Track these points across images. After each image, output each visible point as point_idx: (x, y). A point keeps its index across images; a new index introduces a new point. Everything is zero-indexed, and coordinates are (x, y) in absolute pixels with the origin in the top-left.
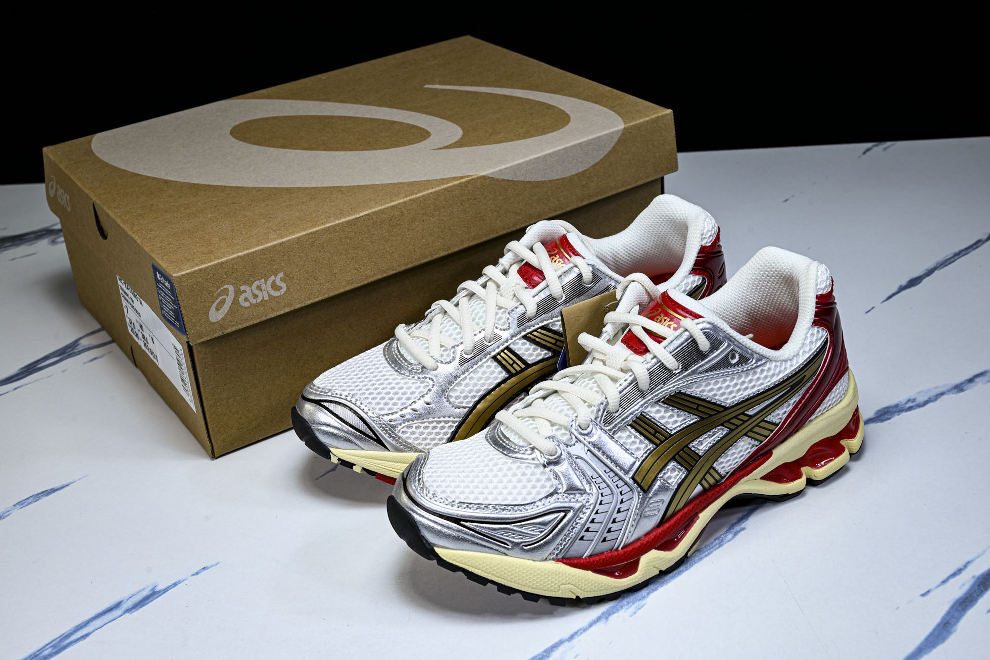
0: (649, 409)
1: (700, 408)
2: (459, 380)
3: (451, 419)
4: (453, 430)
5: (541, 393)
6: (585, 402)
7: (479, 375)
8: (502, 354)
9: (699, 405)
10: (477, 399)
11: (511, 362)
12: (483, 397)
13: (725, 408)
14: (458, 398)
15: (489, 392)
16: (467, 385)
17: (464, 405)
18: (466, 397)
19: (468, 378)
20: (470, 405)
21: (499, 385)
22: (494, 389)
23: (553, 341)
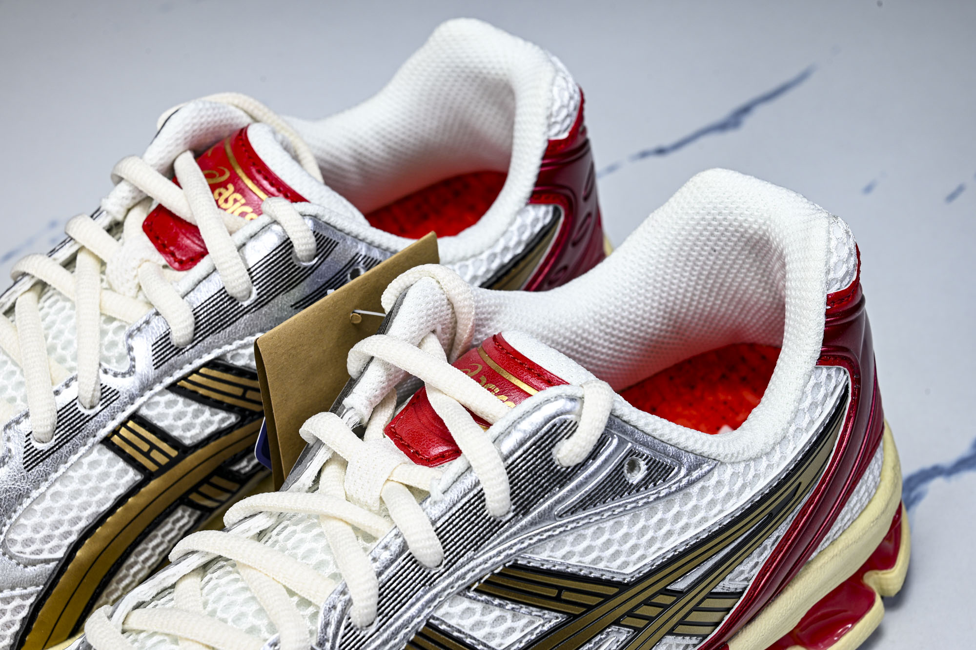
0: (445, 608)
1: (565, 596)
2: (27, 502)
3: (18, 591)
4: (24, 613)
5: (195, 561)
6: (291, 593)
7: (73, 486)
8: (123, 432)
9: (561, 589)
10: (74, 538)
11: (145, 447)
12: (87, 533)
13: (623, 587)
14: (27, 542)
15: (101, 520)
16: (48, 511)
17: (45, 555)
18: (48, 539)
19: (48, 497)
20: (60, 554)
21: (121, 501)
22: (111, 511)
23: (238, 391)
